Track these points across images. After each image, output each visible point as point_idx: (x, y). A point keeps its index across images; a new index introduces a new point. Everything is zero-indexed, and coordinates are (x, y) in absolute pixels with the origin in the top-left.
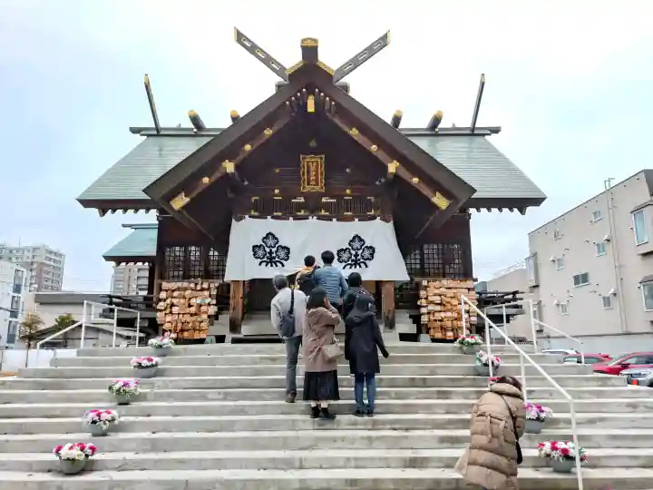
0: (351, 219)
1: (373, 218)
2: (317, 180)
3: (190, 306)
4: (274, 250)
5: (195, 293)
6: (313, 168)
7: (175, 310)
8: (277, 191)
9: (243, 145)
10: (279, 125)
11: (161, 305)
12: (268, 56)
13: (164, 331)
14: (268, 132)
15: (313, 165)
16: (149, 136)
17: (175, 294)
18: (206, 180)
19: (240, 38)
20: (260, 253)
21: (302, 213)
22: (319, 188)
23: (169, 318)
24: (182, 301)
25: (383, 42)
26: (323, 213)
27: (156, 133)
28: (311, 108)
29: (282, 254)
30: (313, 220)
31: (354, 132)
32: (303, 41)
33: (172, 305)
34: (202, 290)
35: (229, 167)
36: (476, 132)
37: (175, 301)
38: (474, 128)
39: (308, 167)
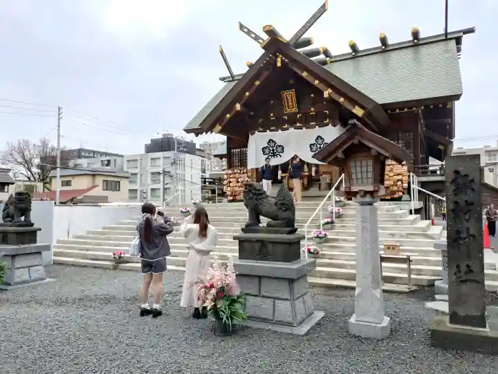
0: (313, 127)
1: (327, 125)
2: (292, 105)
3: (238, 182)
4: (275, 148)
5: (241, 175)
6: (289, 98)
7: (231, 184)
8: (272, 115)
9: (245, 93)
10: (263, 78)
11: (225, 182)
12: (256, 35)
13: (228, 196)
14: (257, 83)
15: (289, 96)
16: (229, 81)
17: (231, 176)
18: (228, 116)
19: (242, 27)
20: (267, 151)
21: (286, 126)
22: (295, 110)
23: (229, 189)
24: (235, 180)
25: (323, 9)
26: (298, 125)
27: (231, 79)
28: (279, 64)
29: (279, 149)
30: (292, 130)
31: (305, 74)
32: (264, 28)
33: (230, 182)
34: (244, 173)
35: (238, 107)
36: (449, 37)
37: (231, 180)
38: (446, 34)
39: (287, 98)
